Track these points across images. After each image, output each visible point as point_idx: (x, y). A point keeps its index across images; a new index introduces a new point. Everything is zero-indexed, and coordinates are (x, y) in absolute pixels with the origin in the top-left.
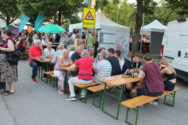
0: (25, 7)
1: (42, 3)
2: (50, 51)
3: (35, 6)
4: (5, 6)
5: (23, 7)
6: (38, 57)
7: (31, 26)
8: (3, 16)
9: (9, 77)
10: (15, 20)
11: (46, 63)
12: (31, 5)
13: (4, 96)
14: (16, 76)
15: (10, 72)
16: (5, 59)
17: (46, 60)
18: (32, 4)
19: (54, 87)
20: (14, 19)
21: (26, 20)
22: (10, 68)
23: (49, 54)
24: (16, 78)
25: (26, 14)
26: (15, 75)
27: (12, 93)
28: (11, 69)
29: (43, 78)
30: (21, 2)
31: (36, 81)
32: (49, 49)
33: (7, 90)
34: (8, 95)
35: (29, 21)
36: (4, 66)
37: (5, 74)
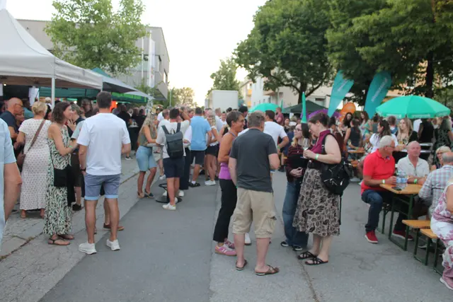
0: (345, 58)
1: (386, 45)
2: (415, 166)
3: (367, 53)
4: (302, 60)
5: (339, 58)
6: (385, 178)
7: (355, 100)
8: (294, 81)
9: (325, 223)
10: (317, 88)
11: (405, 197)
12: (358, 52)
13: (305, 265)
14: (337, 223)
15: (327, 211)
16: (319, 180)
17: (406, 189)
18: (362, 50)
19: (426, 264)
20: (315, 86)
21: (343, 88)
22: (329, 202)
23: (412, 173)
24: (336, 226)
25: (345, 74)
26: (335, 219)
27: (322, 262)
28: (330, 204)
29: (393, 234)
30: (335, 48)
31: (375, 239)
32: (414, 160)
33: (312, 251)
34: (314, 264)
35: (351, 91)
36: (314, 197)
37: (315, 216)
